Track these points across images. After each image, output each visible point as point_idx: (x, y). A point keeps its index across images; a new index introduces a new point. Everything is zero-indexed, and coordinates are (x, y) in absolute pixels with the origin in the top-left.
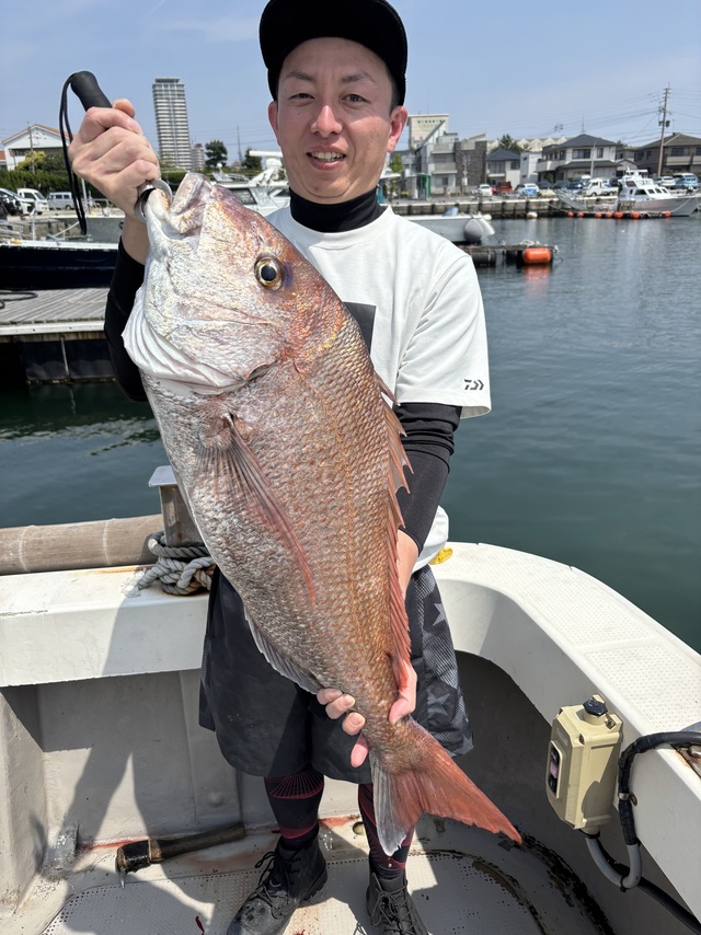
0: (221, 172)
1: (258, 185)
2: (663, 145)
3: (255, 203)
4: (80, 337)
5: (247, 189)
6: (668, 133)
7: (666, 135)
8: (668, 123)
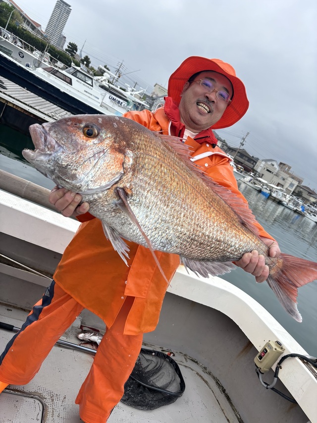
0: (84, 66)
1: (97, 80)
2: (238, 151)
3: (92, 86)
4: (15, 107)
5: (92, 79)
6: (242, 148)
7: (241, 148)
8: (243, 145)
